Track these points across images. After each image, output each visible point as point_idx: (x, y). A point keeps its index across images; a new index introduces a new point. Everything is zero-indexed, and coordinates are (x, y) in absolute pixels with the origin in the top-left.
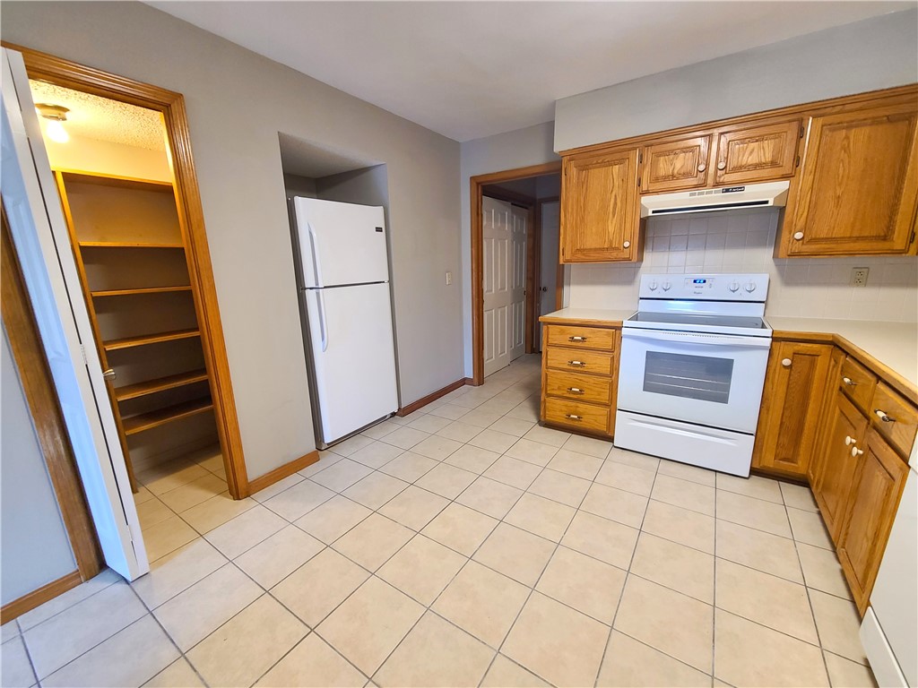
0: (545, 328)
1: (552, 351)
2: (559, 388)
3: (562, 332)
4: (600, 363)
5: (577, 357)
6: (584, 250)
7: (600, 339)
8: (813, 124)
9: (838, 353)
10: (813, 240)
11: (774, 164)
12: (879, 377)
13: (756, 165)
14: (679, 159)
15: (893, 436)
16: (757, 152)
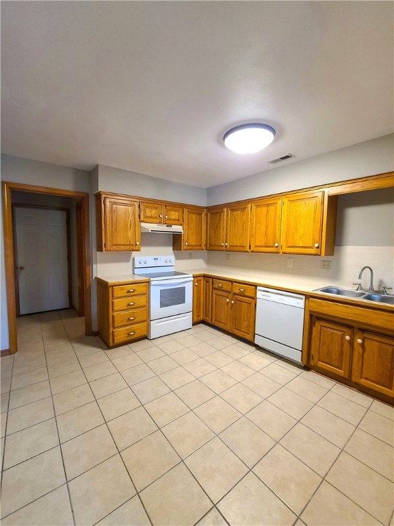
0: (110, 289)
1: (116, 301)
2: (122, 321)
3: (122, 289)
4: (141, 301)
5: (130, 300)
6: (118, 245)
7: (140, 289)
8: (186, 210)
9: (207, 279)
10: (188, 245)
11: (178, 220)
12: (232, 282)
13: (174, 219)
14: (153, 211)
15: (246, 294)
16: (174, 215)
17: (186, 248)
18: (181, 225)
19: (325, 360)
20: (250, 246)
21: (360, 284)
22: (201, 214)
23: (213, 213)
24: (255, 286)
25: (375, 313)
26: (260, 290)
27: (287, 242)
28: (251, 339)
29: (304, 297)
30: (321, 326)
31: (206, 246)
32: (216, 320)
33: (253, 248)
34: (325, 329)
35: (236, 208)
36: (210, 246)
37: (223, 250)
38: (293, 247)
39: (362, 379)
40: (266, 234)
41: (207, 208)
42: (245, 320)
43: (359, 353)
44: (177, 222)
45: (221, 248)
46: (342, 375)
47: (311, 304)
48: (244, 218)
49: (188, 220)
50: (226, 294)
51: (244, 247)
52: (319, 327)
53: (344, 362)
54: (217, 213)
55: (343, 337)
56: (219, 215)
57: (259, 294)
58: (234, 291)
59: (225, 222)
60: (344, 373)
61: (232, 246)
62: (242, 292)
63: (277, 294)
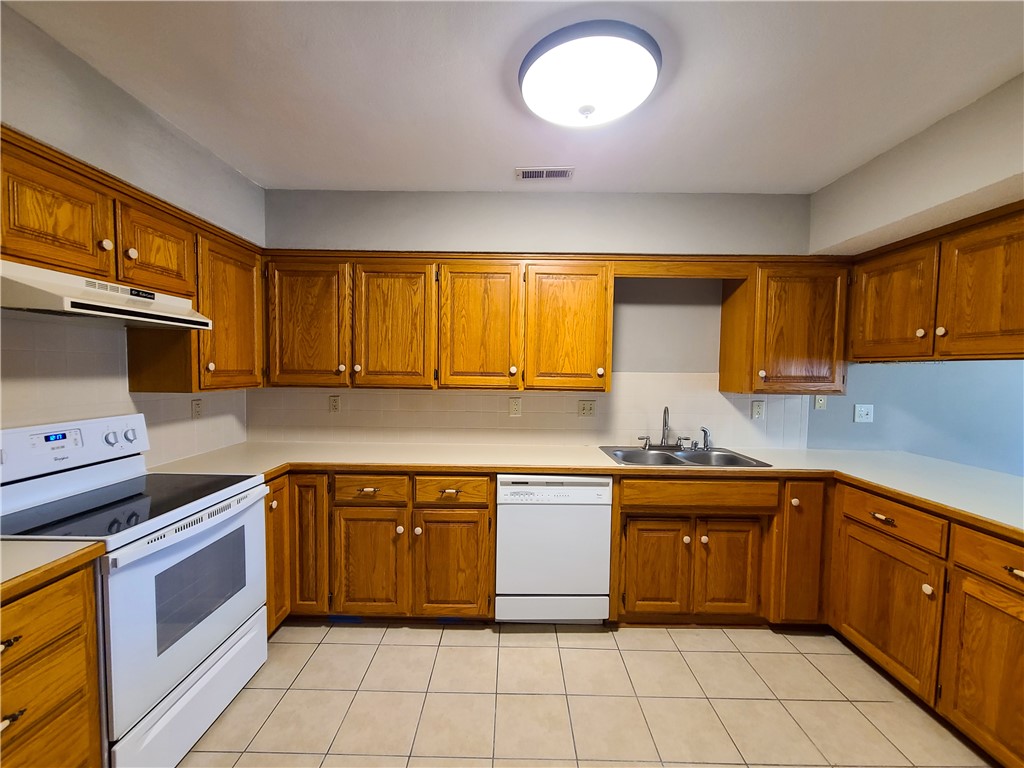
8: (204, 245)
9: (306, 479)
10: (216, 373)
11: (179, 275)
12: (412, 474)
13: (165, 271)
14: (65, 213)
15: (463, 499)
16: (165, 252)
17: (207, 379)
18: (187, 295)
19: (648, 596)
20: (437, 373)
21: (648, 438)
22: (248, 269)
23: (294, 273)
24: (491, 475)
25: (729, 486)
26: (504, 484)
27: (538, 363)
28: (483, 612)
29: (610, 480)
30: (639, 530)
31: (266, 372)
32: (349, 598)
33: (447, 378)
34: (645, 534)
35: (387, 268)
36: (282, 371)
37: (345, 386)
38: (550, 375)
39: (707, 603)
40: (483, 344)
41: (263, 252)
42: (460, 570)
43: (701, 559)
44: (174, 283)
45: (334, 380)
46: (678, 610)
47: (627, 491)
48: (418, 299)
49: (214, 281)
50: (391, 512)
51: (416, 374)
52: (636, 532)
53: (679, 587)
54: (316, 274)
55: (677, 540)
56: (320, 280)
57: (504, 494)
58: (421, 498)
59: (347, 304)
60: (681, 606)
61: (376, 373)
62: (450, 497)
63: (548, 484)
